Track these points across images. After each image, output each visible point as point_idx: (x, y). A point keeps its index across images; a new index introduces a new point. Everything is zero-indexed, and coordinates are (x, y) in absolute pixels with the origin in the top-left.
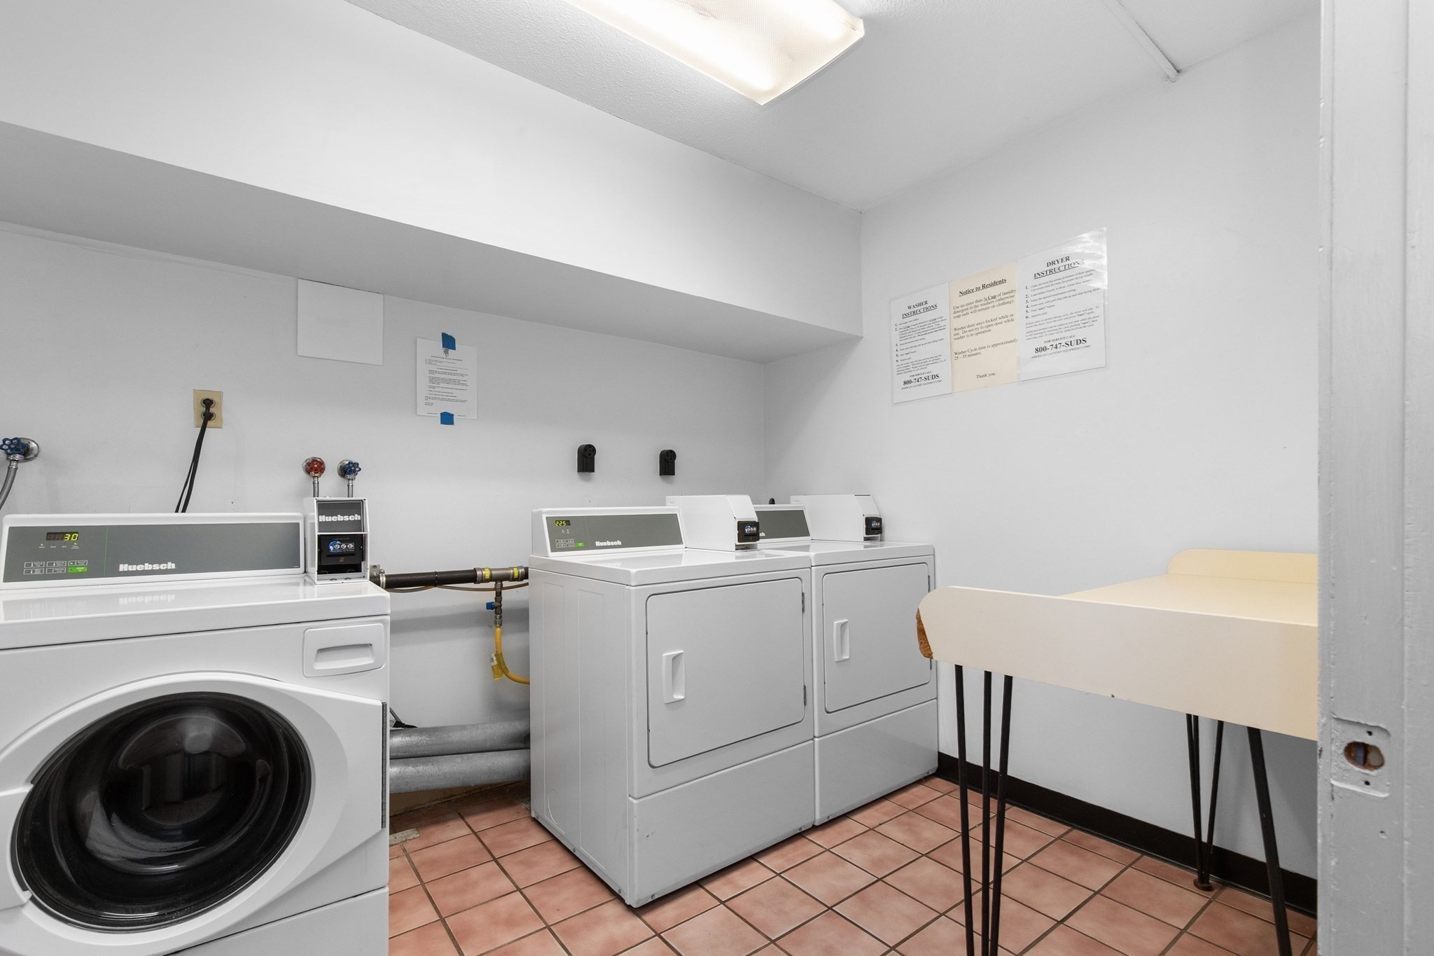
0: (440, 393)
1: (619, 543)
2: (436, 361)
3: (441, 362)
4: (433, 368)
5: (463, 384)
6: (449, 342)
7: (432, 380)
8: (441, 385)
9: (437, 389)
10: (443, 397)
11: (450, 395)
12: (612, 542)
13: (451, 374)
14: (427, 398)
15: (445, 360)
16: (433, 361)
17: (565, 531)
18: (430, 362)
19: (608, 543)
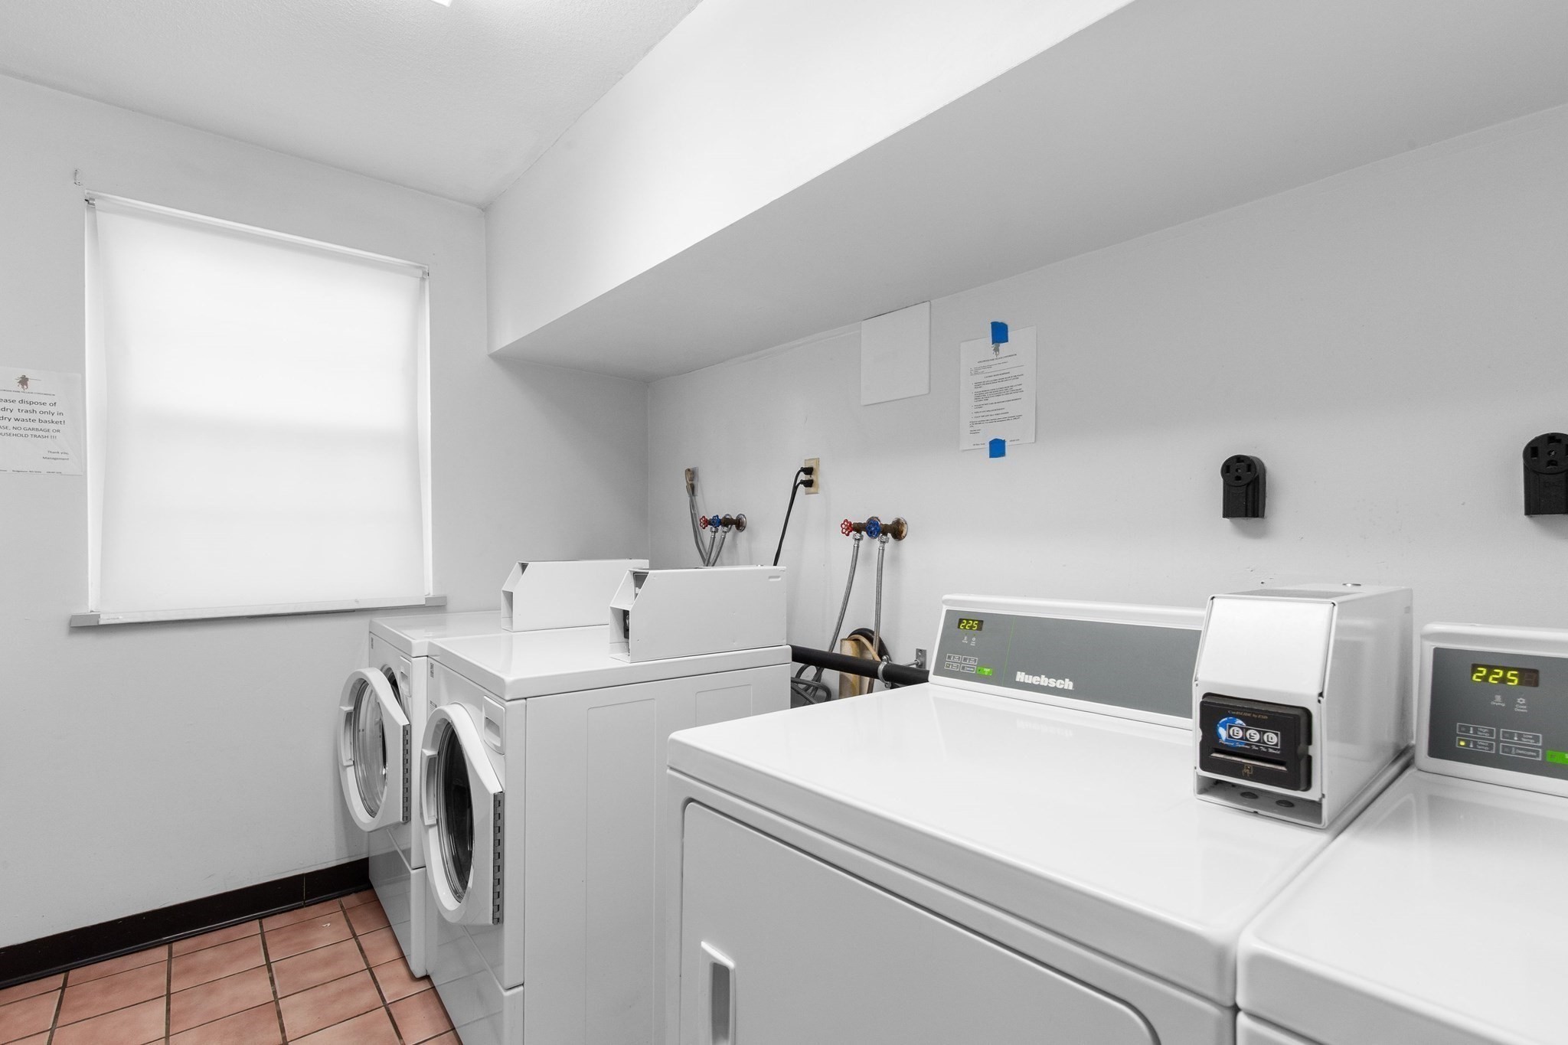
0: (990, 413)
1: (1068, 684)
2: (984, 367)
3: (990, 367)
4: (980, 378)
5: (1017, 391)
6: (1000, 333)
7: (979, 397)
8: (991, 400)
9: (985, 408)
10: (992, 418)
11: (1000, 412)
12: (1052, 681)
13: (1002, 380)
14: (973, 423)
15: (996, 362)
16: (979, 368)
17: (970, 640)
18: (976, 372)
19: (1043, 681)
